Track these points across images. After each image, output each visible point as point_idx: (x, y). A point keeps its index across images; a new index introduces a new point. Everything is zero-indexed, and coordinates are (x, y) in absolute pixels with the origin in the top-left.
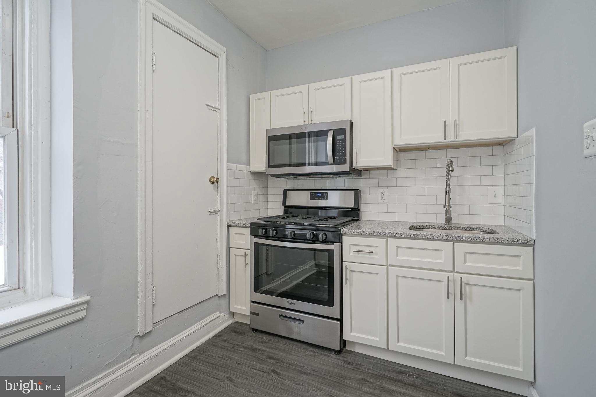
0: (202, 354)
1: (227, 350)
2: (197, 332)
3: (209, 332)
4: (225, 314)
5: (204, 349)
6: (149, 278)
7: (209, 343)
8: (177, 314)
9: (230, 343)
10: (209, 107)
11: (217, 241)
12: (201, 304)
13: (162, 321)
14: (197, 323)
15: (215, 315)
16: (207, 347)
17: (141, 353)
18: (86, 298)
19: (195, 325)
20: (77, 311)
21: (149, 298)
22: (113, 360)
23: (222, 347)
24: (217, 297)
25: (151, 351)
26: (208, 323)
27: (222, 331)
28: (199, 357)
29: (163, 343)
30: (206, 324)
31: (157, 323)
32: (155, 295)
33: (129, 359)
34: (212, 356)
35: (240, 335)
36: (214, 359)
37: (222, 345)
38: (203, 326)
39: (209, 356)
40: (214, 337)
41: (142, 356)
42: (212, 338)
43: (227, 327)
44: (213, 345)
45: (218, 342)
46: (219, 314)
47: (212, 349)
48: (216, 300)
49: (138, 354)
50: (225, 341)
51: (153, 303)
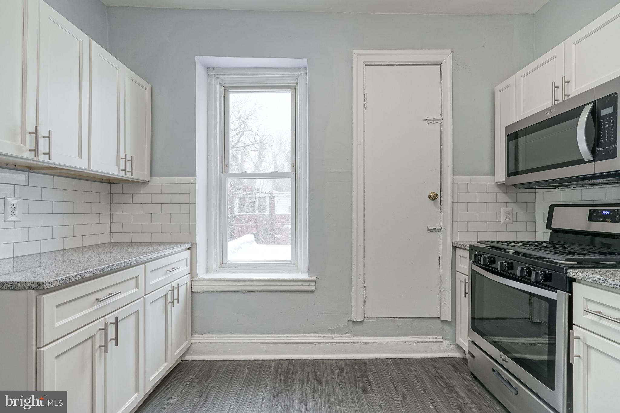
0: (406, 365)
1: (429, 375)
2: (410, 344)
3: (425, 352)
4: (451, 343)
5: (412, 362)
6: (360, 278)
7: (421, 361)
8: (389, 318)
9: (437, 372)
10: (427, 121)
11: (439, 261)
12: (417, 320)
13: (374, 318)
14: (411, 336)
15: (436, 338)
16: (416, 363)
17: (354, 336)
18: (315, 278)
19: (409, 337)
20: (309, 285)
21: (360, 294)
22: (333, 329)
23: (427, 370)
24: (438, 321)
25: (362, 338)
26: (425, 342)
27: (442, 358)
28: (400, 366)
29: (374, 337)
30: (422, 342)
31: (369, 318)
32: (366, 293)
33: (345, 334)
34: (411, 372)
35: (455, 371)
36: (410, 374)
37: (429, 369)
38: (418, 342)
39: (409, 370)
40: (429, 359)
41: (354, 338)
42: (426, 359)
43: (451, 358)
44: (422, 365)
45: (428, 365)
46: (441, 340)
47: (417, 367)
48: (438, 323)
49: (352, 335)
50: (435, 367)
51: (364, 299)
